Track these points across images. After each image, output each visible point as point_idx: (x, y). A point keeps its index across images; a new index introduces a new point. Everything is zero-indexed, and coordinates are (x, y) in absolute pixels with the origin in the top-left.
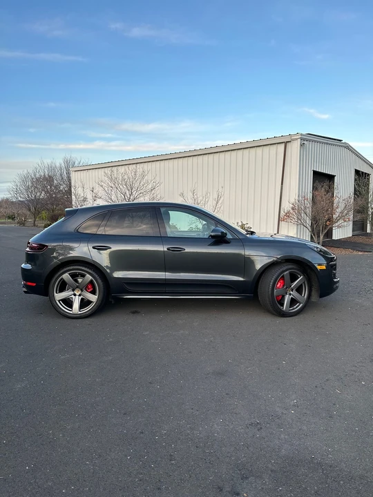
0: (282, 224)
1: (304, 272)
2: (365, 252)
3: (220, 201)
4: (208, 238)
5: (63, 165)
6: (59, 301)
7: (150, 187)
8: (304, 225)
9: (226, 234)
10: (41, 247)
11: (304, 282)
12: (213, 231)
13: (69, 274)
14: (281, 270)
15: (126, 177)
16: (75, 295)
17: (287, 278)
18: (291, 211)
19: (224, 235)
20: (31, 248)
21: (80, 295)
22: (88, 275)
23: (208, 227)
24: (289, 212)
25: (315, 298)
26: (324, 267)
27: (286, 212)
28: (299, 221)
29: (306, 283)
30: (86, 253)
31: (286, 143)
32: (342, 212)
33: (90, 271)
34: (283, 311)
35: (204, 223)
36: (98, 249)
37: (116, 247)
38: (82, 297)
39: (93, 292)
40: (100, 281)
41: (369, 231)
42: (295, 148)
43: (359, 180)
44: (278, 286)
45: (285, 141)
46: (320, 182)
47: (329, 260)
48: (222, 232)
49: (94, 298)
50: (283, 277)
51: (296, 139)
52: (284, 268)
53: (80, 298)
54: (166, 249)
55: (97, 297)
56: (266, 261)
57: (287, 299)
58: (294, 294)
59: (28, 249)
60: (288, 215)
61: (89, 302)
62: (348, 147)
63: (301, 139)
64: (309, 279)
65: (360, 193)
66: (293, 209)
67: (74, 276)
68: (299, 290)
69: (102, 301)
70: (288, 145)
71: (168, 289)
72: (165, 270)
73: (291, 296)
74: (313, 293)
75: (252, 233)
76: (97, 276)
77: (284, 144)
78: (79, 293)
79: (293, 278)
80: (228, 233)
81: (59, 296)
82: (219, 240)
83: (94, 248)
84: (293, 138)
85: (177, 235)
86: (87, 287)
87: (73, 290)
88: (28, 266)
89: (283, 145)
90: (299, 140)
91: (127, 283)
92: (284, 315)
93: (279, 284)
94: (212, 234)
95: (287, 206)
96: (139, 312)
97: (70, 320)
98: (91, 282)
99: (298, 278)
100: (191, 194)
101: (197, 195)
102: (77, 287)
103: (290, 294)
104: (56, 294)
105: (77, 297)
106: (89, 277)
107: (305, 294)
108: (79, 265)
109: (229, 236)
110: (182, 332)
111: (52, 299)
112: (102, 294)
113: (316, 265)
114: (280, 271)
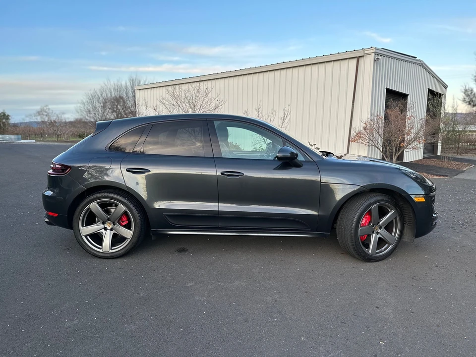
0: (352, 144)
1: (396, 206)
2: (441, 176)
3: (286, 121)
4: (274, 160)
5: (128, 84)
6: (86, 236)
7: (214, 105)
8: (375, 146)
9: (297, 155)
10: (64, 168)
11: (396, 218)
12: (280, 151)
13: (98, 203)
14: (369, 202)
15: (188, 95)
16: (105, 229)
17: (375, 213)
18: (363, 131)
19: (294, 156)
20: (54, 169)
21: (111, 230)
22: (121, 205)
23: (274, 146)
24: (360, 133)
25: (407, 237)
26: (423, 200)
27: (357, 132)
28: (371, 142)
29: (398, 218)
30: (118, 178)
31: (358, 58)
32: (417, 134)
33: (123, 200)
34: (368, 255)
35: (269, 141)
36: (134, 172)
37: (155, 170)
38: (114, 231)
39: (128, 227)
40: (136, 212)
41: (439, 153)
42: (368, 63)
43: (434, 100)
44: (363, 222)
45: (358, 56)
46: (394, 100)
47: (429, 190)
48: (292, 153)
49: (128, 234)
50: (370, 211)
51: (370, 54)
52: (372, 200)
53: (112, 233)
54: (219, 174)
55: (132, 232)
56: (349, 189)
57: (374, 238)
58: (383, 232)
59: (51, 171)
60: (359, 135)
61: (123, 239)
62: (422, 65)
63: (376, 54)
64: (401, 214)
65: (434, 114)
66: (365, 129)
67: (103, 206)
68: (389, 227)
69: (139, 237)
70: (361, 60)
71: (221, 224)
72: (219, 199)
73: (379, 236)
74: (406, 231)
75: (328, 154)
76: (131, 206)
77: (356, 59)
78: (111, 226)
79: (382, 212)
80: (299, 154)
81: (86, 230)
82: (288, 162)
83: (128, 170)
84: (366, 52)
85: (236, 155)
86: (121, 219)
87: (104, 223)
88: (49, 193)
89: (355, 61)
90: (373, 54)
91: (170, 216)
92: (368, 259)
93: (365, 220)
94: (279, 155)
95: (358, 126)
96: (187, 250)
97: (98, 261)
98: (125, 213)
99: (388, 212)
100: (256, 113)
101: (262, 113)
102: (108, 219)
103: (378, 233)
104: (81, 228)
105: (108, 231)
106: (122, 208)
107: (396, 233)
108: (110, 193)
109: (301, 158)
110: (237, 283)
111: (77, 234)
112: (138, 229)
113: (413, 197)
114: (366, 204)
